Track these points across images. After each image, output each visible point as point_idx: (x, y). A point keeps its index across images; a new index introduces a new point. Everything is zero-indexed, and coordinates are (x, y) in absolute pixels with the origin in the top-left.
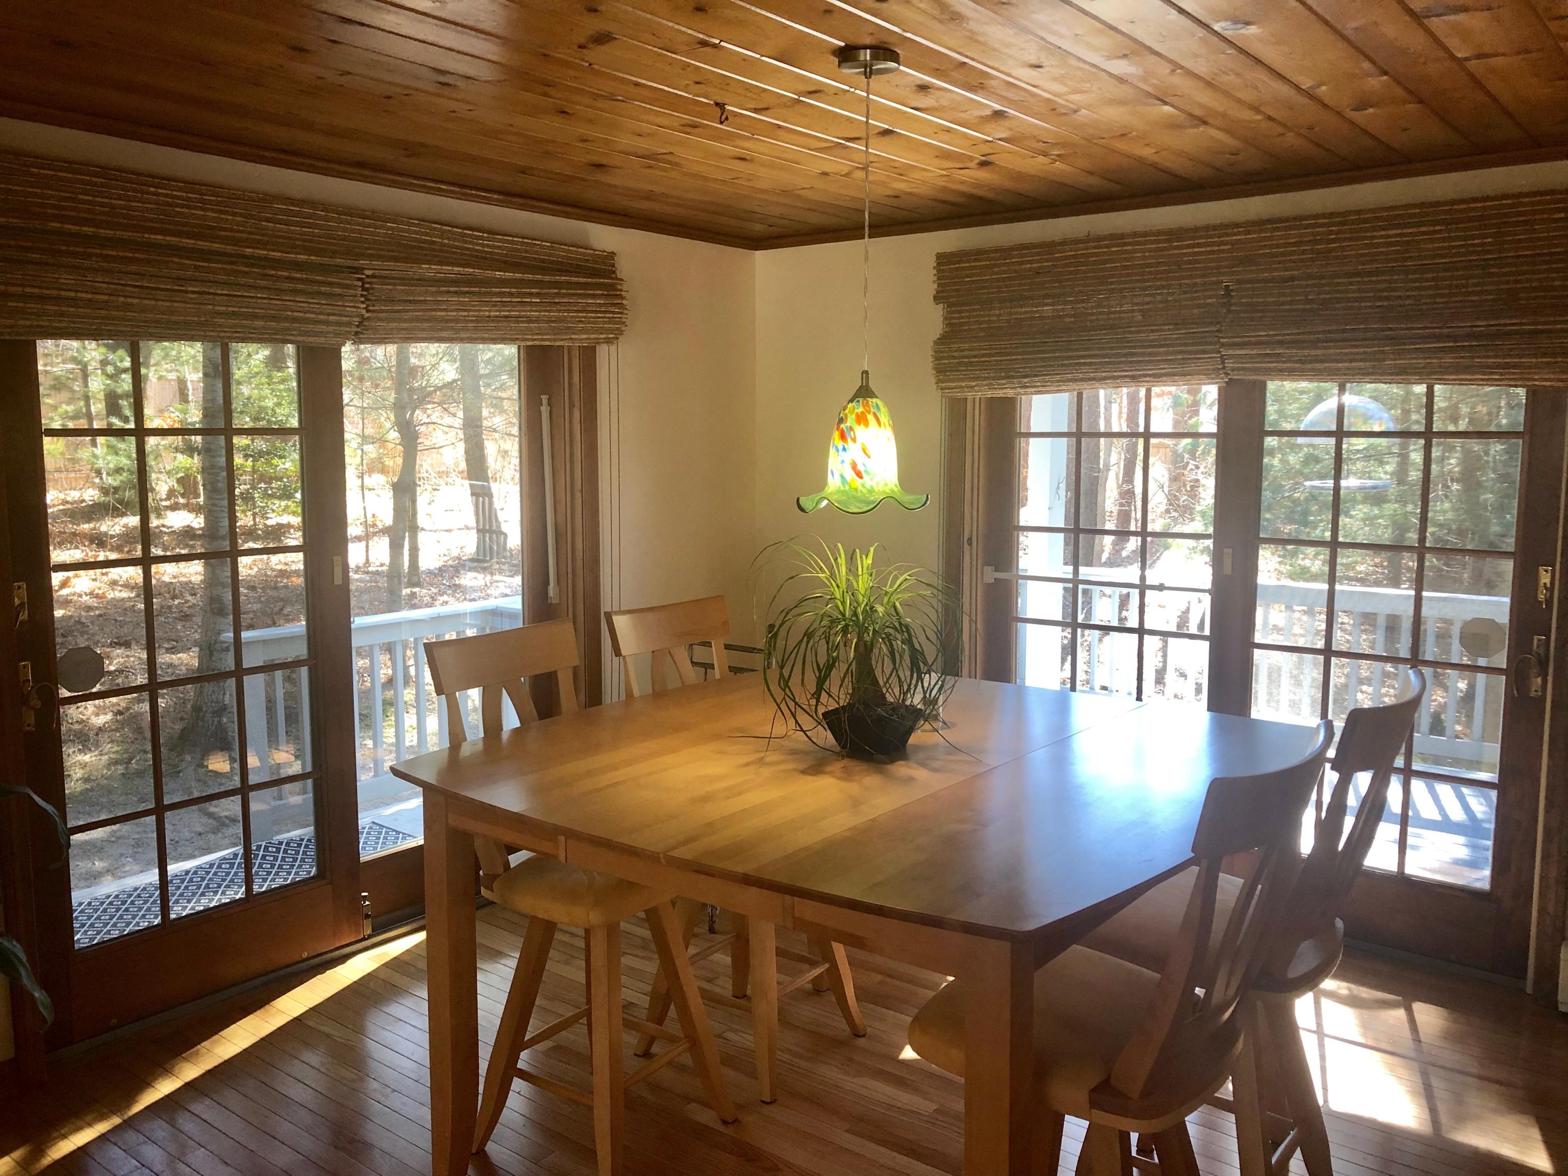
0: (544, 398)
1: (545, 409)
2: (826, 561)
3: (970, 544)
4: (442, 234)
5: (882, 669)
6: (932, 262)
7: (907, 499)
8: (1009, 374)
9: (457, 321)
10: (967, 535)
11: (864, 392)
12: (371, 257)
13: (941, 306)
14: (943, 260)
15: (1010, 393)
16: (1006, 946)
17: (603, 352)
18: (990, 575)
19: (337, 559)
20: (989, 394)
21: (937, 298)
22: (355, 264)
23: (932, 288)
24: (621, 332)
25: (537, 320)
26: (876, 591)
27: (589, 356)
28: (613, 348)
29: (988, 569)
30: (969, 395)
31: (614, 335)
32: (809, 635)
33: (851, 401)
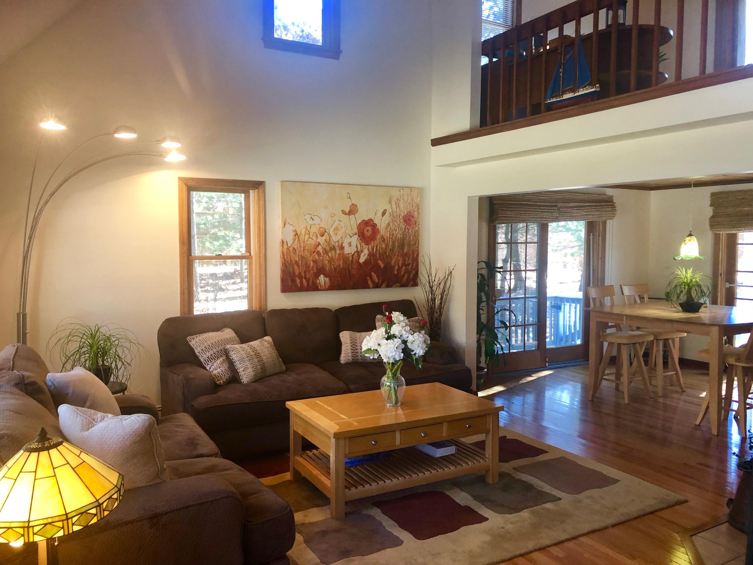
0: (591, 234)
1: (591, 237)
2: (680, 270)
3: (721, 275)
4: (574, 195)
5: (694, 294)
6: (709, 195)
7: (700, 257)
8: (734, 227)
9: (576, 216)
10: (720, 273)
11: (690, 235)
12: (560, 203)
13: (712, 207)
14: (713, 195)
15: (734, 232)
16: (717, 328)
17: (608, 222)
18: (728, 285)
19: (545, 273)
20: (728, 232)
21: (711, 205)
22: (556, 204)
23: (709, 203)
24: (615, 217)
25: (594, 215)
26: (693, 277)
27: (604, 223)
28: (611, 220)
29: (727, 283)
30: (721, 233)
31: (612, 217)
32: (676, 286)
33: (687, 237)
